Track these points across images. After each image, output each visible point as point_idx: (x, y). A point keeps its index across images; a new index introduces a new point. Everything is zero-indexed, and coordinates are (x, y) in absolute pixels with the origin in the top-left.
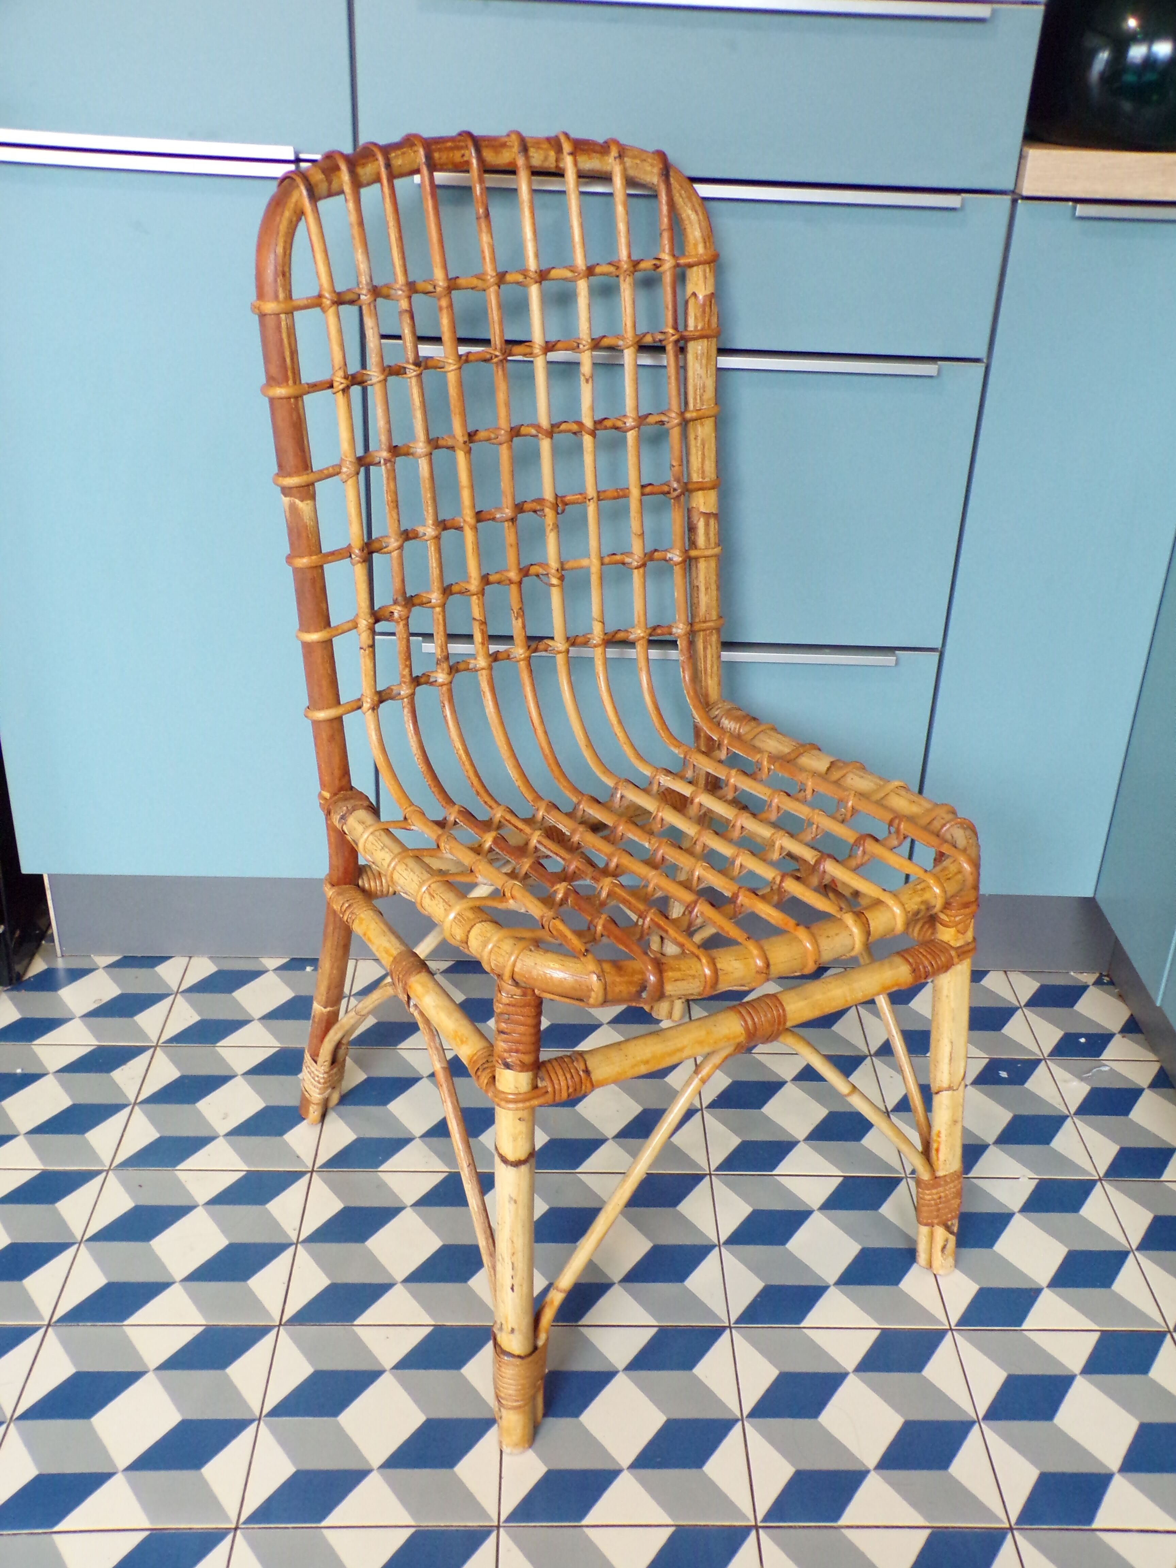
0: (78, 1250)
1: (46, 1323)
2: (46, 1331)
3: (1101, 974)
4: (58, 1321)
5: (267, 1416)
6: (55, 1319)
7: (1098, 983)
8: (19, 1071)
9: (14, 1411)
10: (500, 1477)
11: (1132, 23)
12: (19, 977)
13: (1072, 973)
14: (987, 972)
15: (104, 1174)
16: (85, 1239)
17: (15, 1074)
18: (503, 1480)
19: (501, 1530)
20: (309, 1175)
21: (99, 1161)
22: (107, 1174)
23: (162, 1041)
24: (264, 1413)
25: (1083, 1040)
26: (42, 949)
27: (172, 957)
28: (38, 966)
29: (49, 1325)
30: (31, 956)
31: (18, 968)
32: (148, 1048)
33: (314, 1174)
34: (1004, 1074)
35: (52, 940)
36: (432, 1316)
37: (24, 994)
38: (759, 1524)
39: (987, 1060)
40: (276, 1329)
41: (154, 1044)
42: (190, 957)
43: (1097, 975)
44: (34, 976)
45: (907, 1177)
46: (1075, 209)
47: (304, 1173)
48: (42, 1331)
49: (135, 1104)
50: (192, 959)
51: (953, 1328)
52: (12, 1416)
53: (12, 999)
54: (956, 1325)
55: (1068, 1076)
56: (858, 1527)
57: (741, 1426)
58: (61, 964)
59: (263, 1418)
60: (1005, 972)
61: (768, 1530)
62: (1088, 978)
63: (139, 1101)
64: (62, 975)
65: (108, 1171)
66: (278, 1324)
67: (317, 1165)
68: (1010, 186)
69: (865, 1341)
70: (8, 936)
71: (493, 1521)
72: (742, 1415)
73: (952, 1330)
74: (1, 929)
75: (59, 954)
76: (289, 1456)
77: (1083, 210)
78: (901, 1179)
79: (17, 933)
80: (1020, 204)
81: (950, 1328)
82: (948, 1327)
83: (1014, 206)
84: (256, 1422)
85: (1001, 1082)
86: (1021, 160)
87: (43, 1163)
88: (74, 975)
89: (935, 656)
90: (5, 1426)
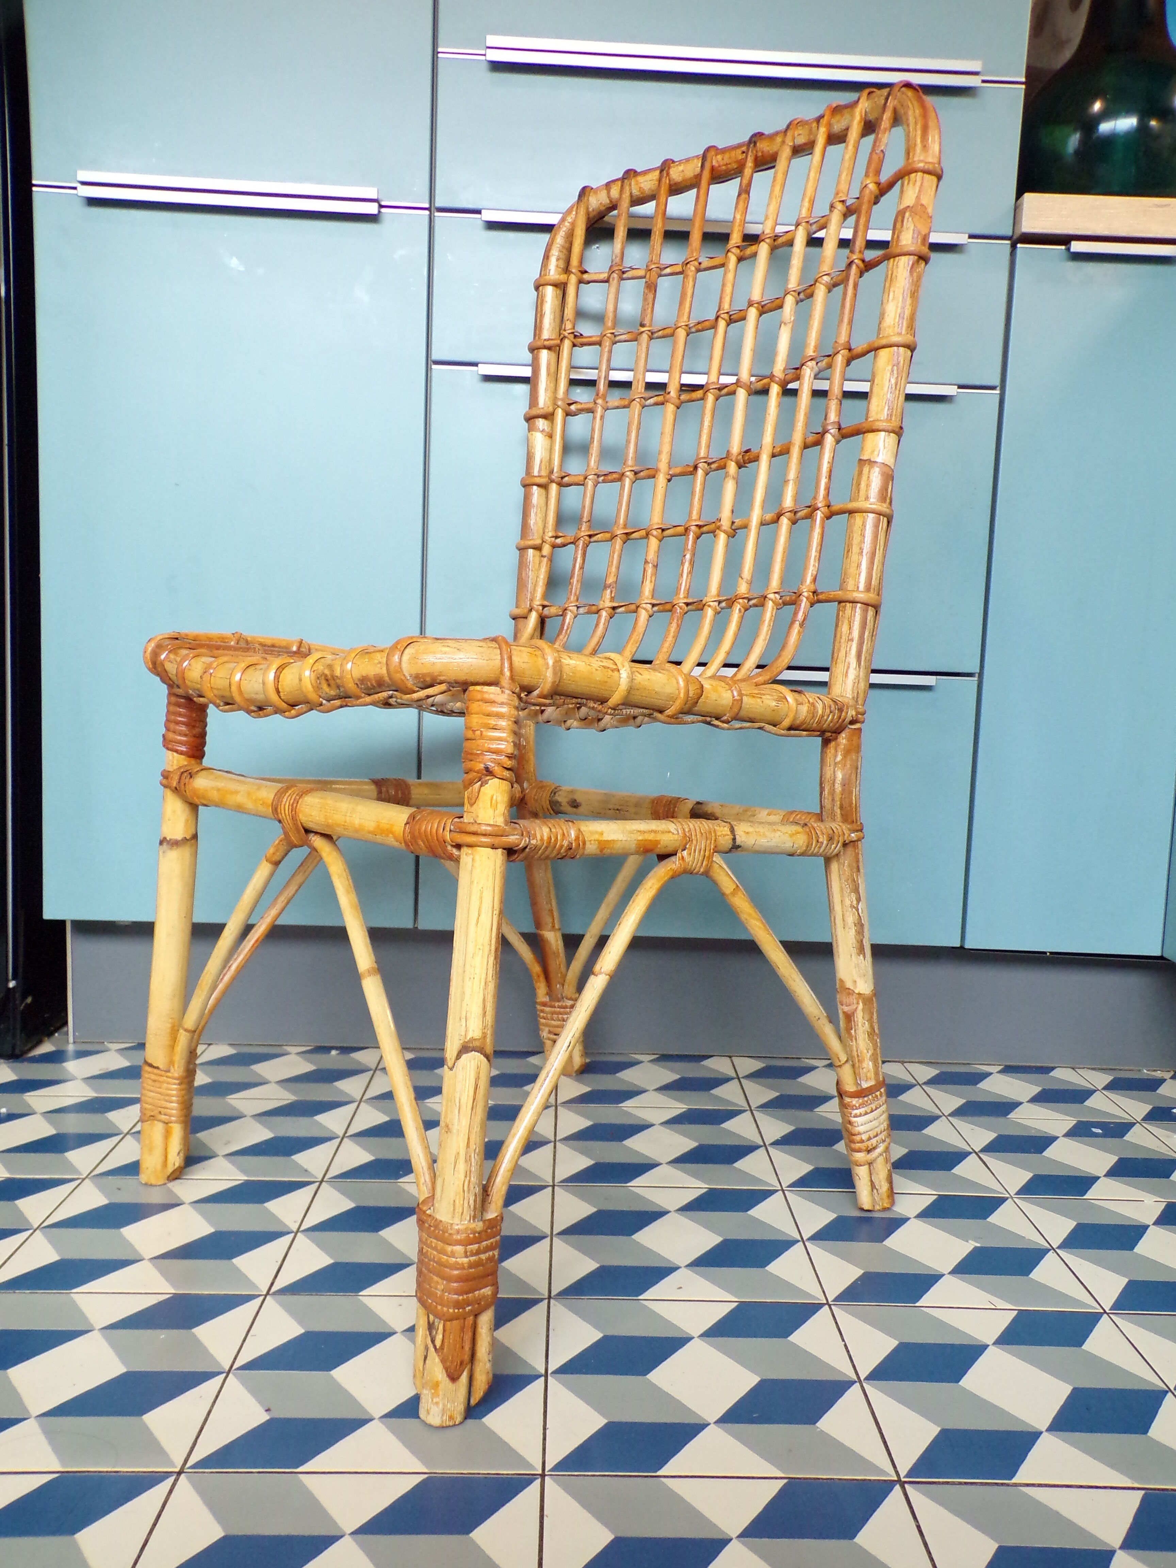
0: (32, 1234)
5: (238, 1369)
8: (3, 1111)
10: (545, 1429)
12: (23, 1055)
13: (1145, 1071)
14: (1054, 1068)
15: (79, 1181)
16: (44, 1225)
18: (547, 1431)
19: (547, 1478)
20: (317, 1184)
21: (76, 1172)
22: (83, 1180)
24: (235, 1367)
26: (52, 1038)
28: (46, 1047)
30: (39, 1042)
33: (324, 1183)
34: (1097, 1131)
35: (67, 1033)
37: (25, 1065)
38: (903, 1480)
39: (1075, 1122)
40: (262, 1298)
42: (210, 1045)
43: (1172, 1073)
44: (40, 1055)
45: (1012, 1198)
46: (1068, 249)
47: (313, 1182)
49: (127, 1134)
50: (211, 1047)
51: (1108, 1311)
53: (12, 1068)
54: (1110, 1310)
55: (1169, 1133)
56: (1040, 1485)
57: (860, 1389)
58: (71, 1048)
59: (232, 1372)
60: (1073, 1069)
61: (917, 1485)
62: (1163, 1074)
63: (132, 1130)
64: (69, 1054)
66: (264, 1293)
67: (328, 1177)
68: (1008, 232)
69: (1001, 1320)
70: (17, 995)
71: (536, 1469)
72: (859, 1377)
73: (1108, 1314)
74: (12, 984)
75: (71, 1040)
76: (260, 1402)
77: (1077, 246)
78: (1006, 1199)
79: (29, 1000)
80: (1019, 245)
81: (1105, 1312)
82: (1102, 1311)
83: (1014, 246)
84: (224, 1375)
85: (1096, 1135)
86: (1017, 209)
87: (10, 1172)
88: (83, 1054)
89: (973, 682)
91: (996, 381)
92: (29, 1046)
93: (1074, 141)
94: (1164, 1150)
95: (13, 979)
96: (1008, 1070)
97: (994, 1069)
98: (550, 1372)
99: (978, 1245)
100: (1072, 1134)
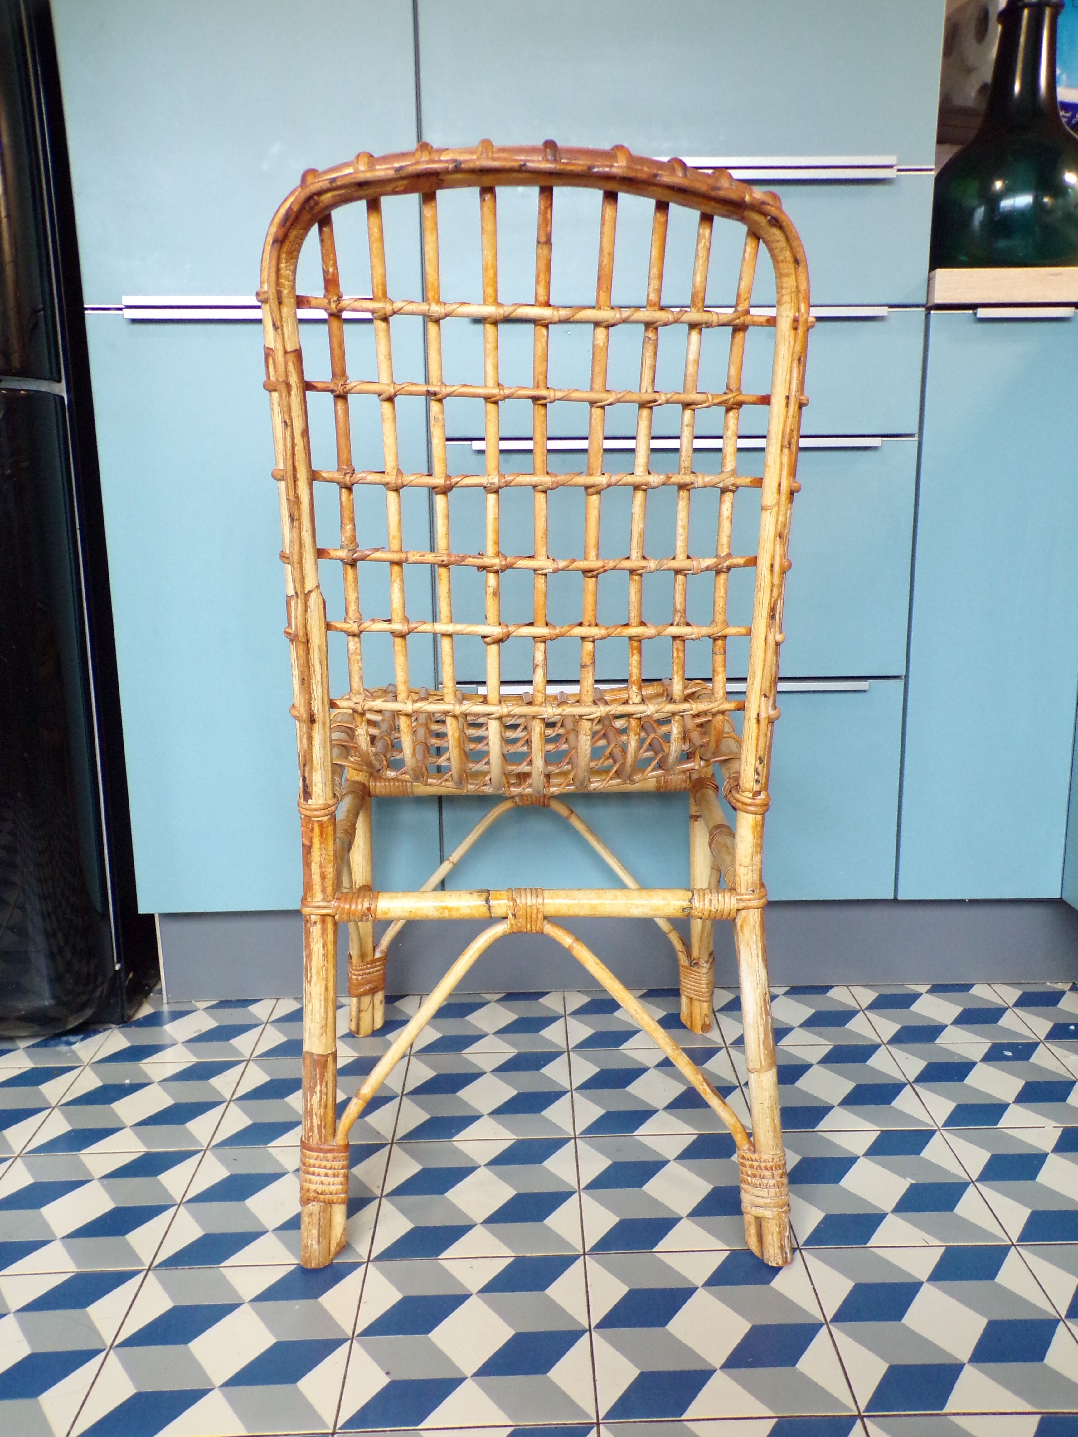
0: (177, 1210)
1: (147, 1267)
2: (146, 1275)
3: (1074, 983)
4: (159, 1266)
5: (358, 1336)
6: (155, 1264)
7: (1073, 989)
8: (127, 1081)
9: (114, 1340)
10: (595, 1381)
11: (998, 185)
12: (130, 1018)
13: (1048, 984)
14: (973, 985)
15: (202, 1153)
16: (184, 1200)
17: (124, 1085)
18: (597, 1383)
19: (601, 1426)
20: (389, 1146)
21: (198, 1143)
23: (254, 1055)
24: (356, 1333)
25: (1072, 1027)
26: (150, 999)
27: (261, 1000)
28: (146, 1010)
29: (149, 1270)
30: (140, 1004)
31: (130, 1013)
32: (243, 1061)
33: (394, 1145)
34: (1009, 1053)
35: (160, 992)
36: (513, 1251)
37: (134, 1029)
38: (863, 1414)
39: (990, 1044)
40: (365, 1265)
41: (248, 1059)
42: (278, 999)
43: (1071, 984)
44: (143, 1018)
45: (940, 1130)
46: (975, 314)
47: (386, 1144)
48: (144, 1273)
49: (230, 1101)
50: (280, 1001)
51: (1015, 1243)
52: (112, 1345)
53: (123, 1034)
54: (1018, 1241)
55: (1067, 1053)
56: (964, 1414)
57: (827, 1331)
58: (166, 1008)
59: (355, 1338)
60: (989, 984)
61: (873, 1419)
62: (1063, 986)
63: (234, 1098)
64: (166, 1016)
65: (205, 1151)
66: (366, 1260)
67: (395, 1139)
68: (923, 301)
69: (933, 1256)
70: (122, 975)
71: (592, 1419)
72: (826, 1320)
73: (1015, 1246)
74: (118, 967)
75: (165, 1001)
76: (382, 1369)
77: (982, 313)
78: (935, 1131)
79: (131, 976)
80: (932, 312)
81: (1013, 1244)
82: (1010, 1243)
83: (928, 315)
84: (349, 1341)
85: (1007, 1058)
86: (930, 280)
87: (147, 1146)
88: (177, 1015)
89: (901, 683)
90: (104, 1354)
91: (915, 430)
92: (134, 1010)
94: (1062, 1071)
95: (118, 962)
96: (936, 989)
97: (923, 989)
98: (592, 1327)
99: (914, 1182)
100: (987, 1058)
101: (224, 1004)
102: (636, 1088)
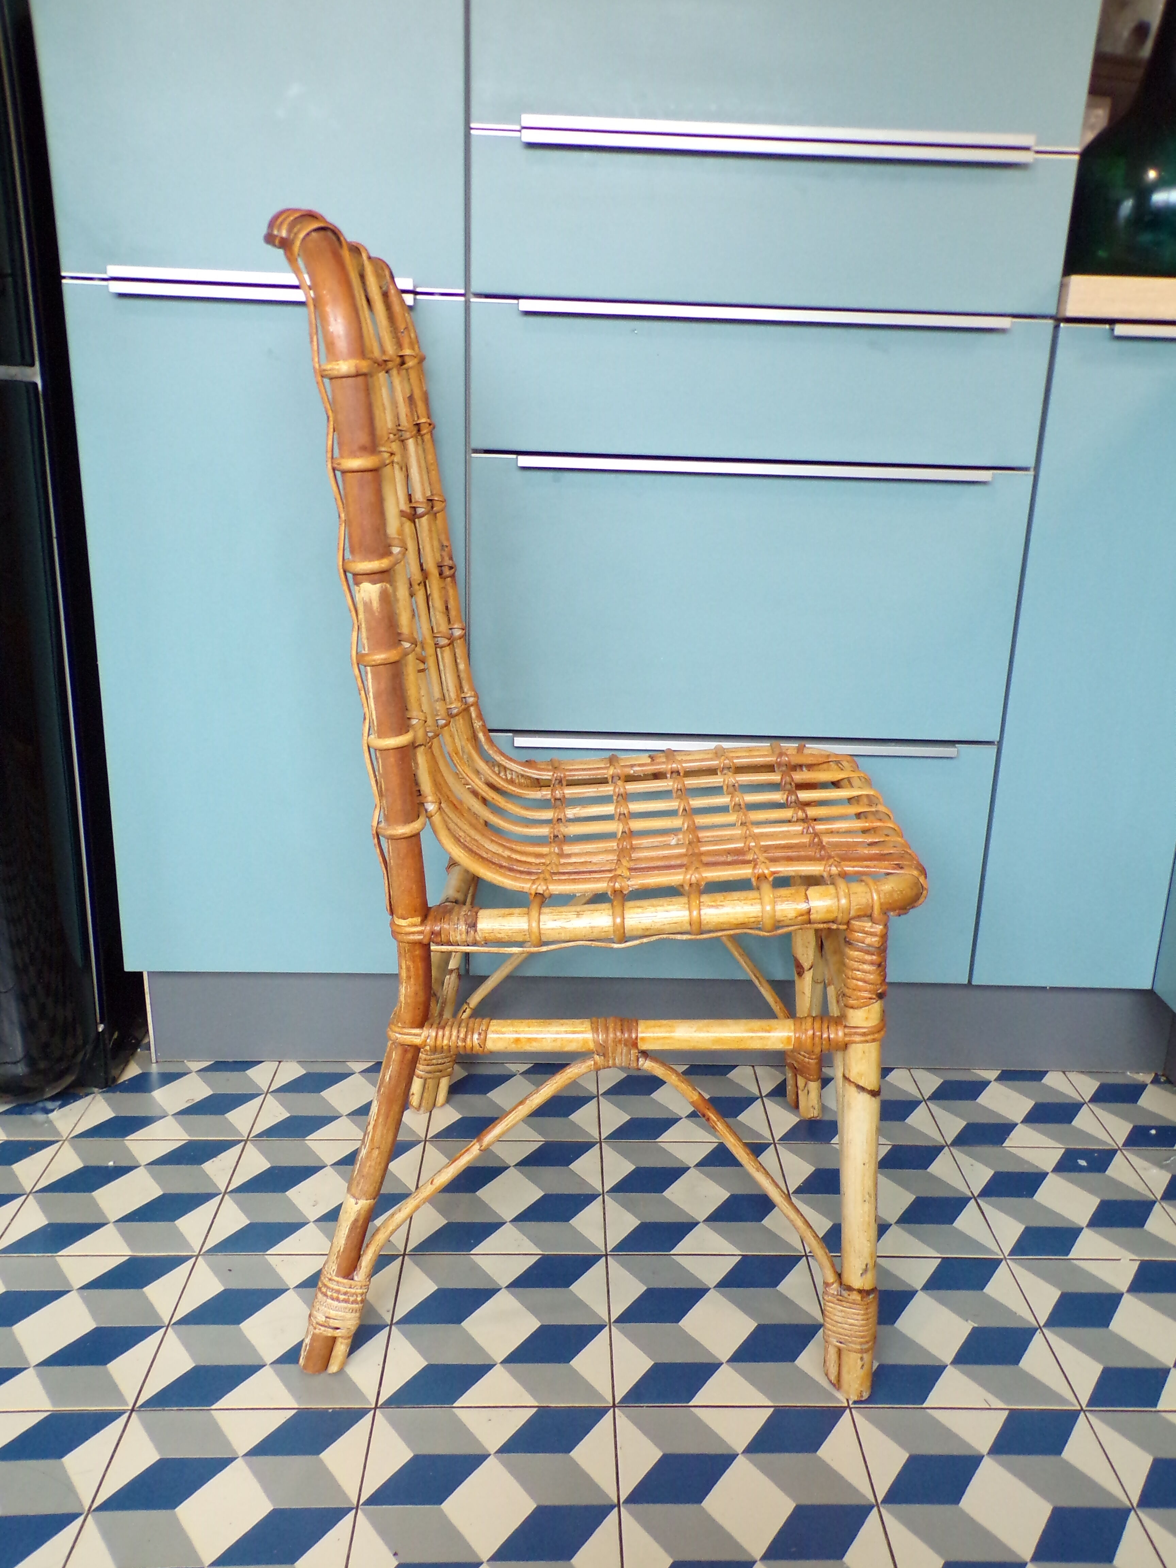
0: (165, 1333)
1: (130, 1408)
2: (129, 1417)
3: (1156, 1074)
4: (143, 1405)
5: (365, 1503)
6: (139, 1404)
7: (1155, 1081)
8: (111, 1164)
9: (93, 1501)
11: (1152, 174)
12: (114, 1080)
13: (1128, 1073)
14: (1046, 1072)
15: (194, 1259)
16: (172, 1322)
17: (107, 1167)
20: (401, 1258)
21: (188, 1246)
22: (196, 1259)
23: (252, 1135)
24: (361, 1502)
25: (1153, 1132)
26: (136, 1057)
27: (263, 1062)
28: (132, 1071)
29: (132, 1410)
30: (126, 1063)
31: (114, 1072)
32: (239, 1141)
33: (406, 1257)
34: (1083, 1163)
35: (148, 1047)
36: (535, 1397)
37: (118, 1096)
39: (1063, 1150)
40: (372, 1412)
41: (245, 1138)
42: (280, 1062)
43: (1153, 1075)
44: (129, 1080)
45: (1006, 1259)
46: (1113, 330)
47: (397, 1256)
48: (127, 1415)
49: (225, 1193)
50: (282, 1063)
51: (1085, 1408)
52: (90, 1507)
53: (106, 1100)
54: (1087, 1406)
55: (1146, 1164)
57: (878, 1515)
58: (154, 1069)
59: (360, 1507)
60: (1064, 1072)
62: (1144, 1077)
63: (229, 1190)
64: (154, 1078)
65: (197, 1257)
66: (373, 1406)
67: (408, 1250)
68: (1052, 311)
69: (995, 1422)
70: (106, 1036)
72: (876, 1500)
73: (1084, 1411)
74: (101, 1028)
75: (154, 1060)
76: (390, 1548)
77: (1121, 330)
78: (1001, 1260)
79: (116, 1035)
80: (1062, 325)
81: (1082, 1409)
82: (1079, 1408)
83: (1057, 327)
84: (354, 1511)
85: (1081, 1169)
86: (1063, 287)
87: (132, 1250)
88: (168, 1078)
89: (993, 750)
90: (82, 1518)
91: (1031, 463)
92: (119, 1069)
93: (1127, 206)
94: (1141, 1188)
95: (101, 1023)
96: (1006, 1076)
97: (991, 1075)
98: (622, 1501)
99: (976, 1325)
100: (1060, 1168)
101: (219, 1066)
102: (675, 1192)
